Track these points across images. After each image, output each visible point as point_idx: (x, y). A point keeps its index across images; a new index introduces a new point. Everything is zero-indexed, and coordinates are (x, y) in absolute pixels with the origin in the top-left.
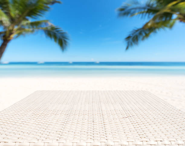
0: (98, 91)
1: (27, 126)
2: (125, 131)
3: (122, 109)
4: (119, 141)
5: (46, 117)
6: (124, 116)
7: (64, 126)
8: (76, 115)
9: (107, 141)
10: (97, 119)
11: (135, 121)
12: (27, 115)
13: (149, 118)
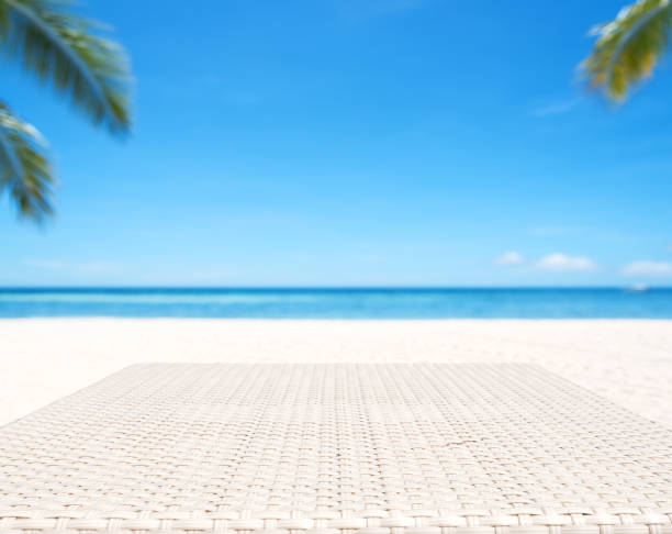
0: (357, 366)
1: (97, 469)
2: (453, 485)
3: (442, 419)
4: (435, 514)
5: (167, 442)
6: (448, 441)
7: (231, 471)
8: (276, 437)
9: (390, 514)
10: (353, 448)
11: (490, 454)
12: (98, 437)
13: (542, 446)
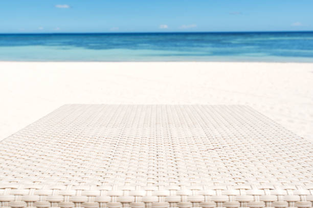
0: (166, 106)
1: (48, 162)
2: (210, 172)
3: (205, 136)
4: (201, 188)
5: (79, 147)
6: (208, 148)
7: (109, 163)
8: (129, 145)
9: (181, 188)
10: (164, 151)
11: (227, 156)
12: (49, 145)
13: (251, 151)
